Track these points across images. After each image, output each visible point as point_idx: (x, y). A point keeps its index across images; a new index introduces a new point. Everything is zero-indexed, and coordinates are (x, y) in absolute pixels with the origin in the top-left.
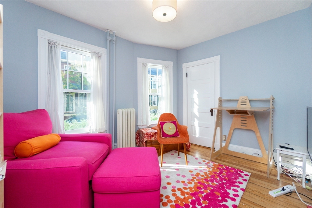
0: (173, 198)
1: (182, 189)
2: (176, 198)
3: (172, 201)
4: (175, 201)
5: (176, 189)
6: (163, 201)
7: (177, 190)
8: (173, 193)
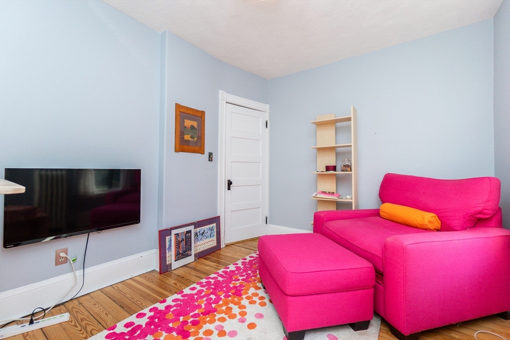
0: (245, 302)
1: (227, 318)
2: (240, 303)
3: (247, 298)
4: (242, 299)
5: (239, 317)
6: (258, 297)
7: (238, 315)
8: (244, 310)
